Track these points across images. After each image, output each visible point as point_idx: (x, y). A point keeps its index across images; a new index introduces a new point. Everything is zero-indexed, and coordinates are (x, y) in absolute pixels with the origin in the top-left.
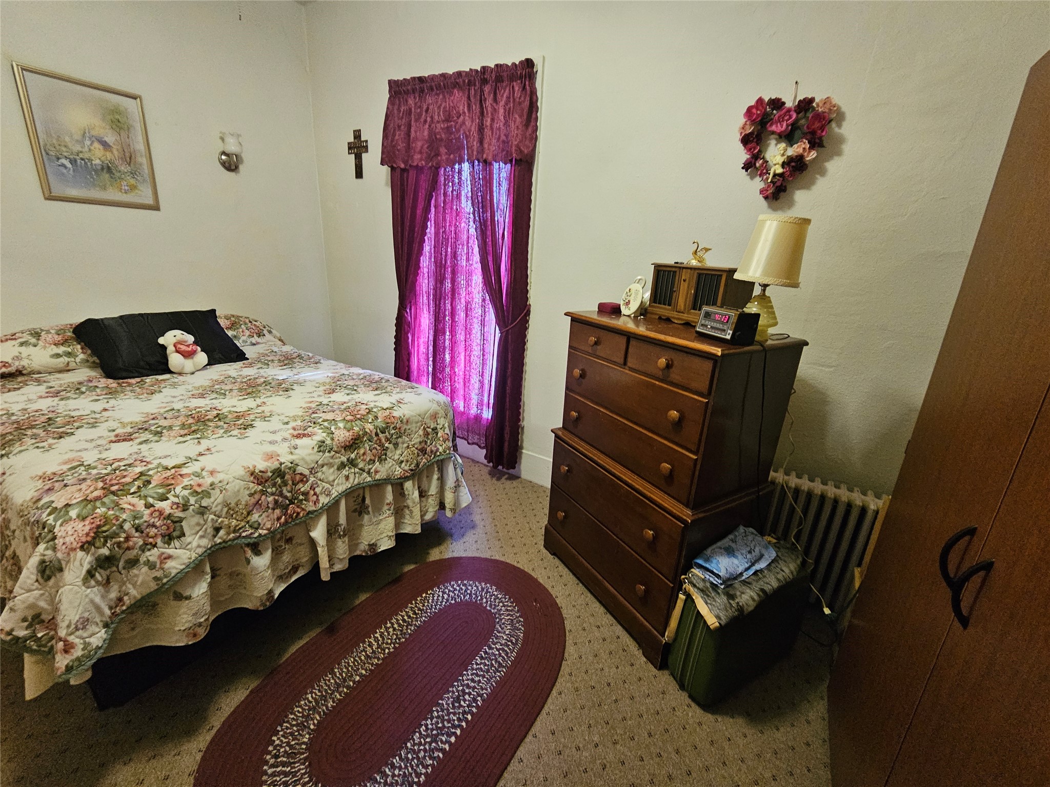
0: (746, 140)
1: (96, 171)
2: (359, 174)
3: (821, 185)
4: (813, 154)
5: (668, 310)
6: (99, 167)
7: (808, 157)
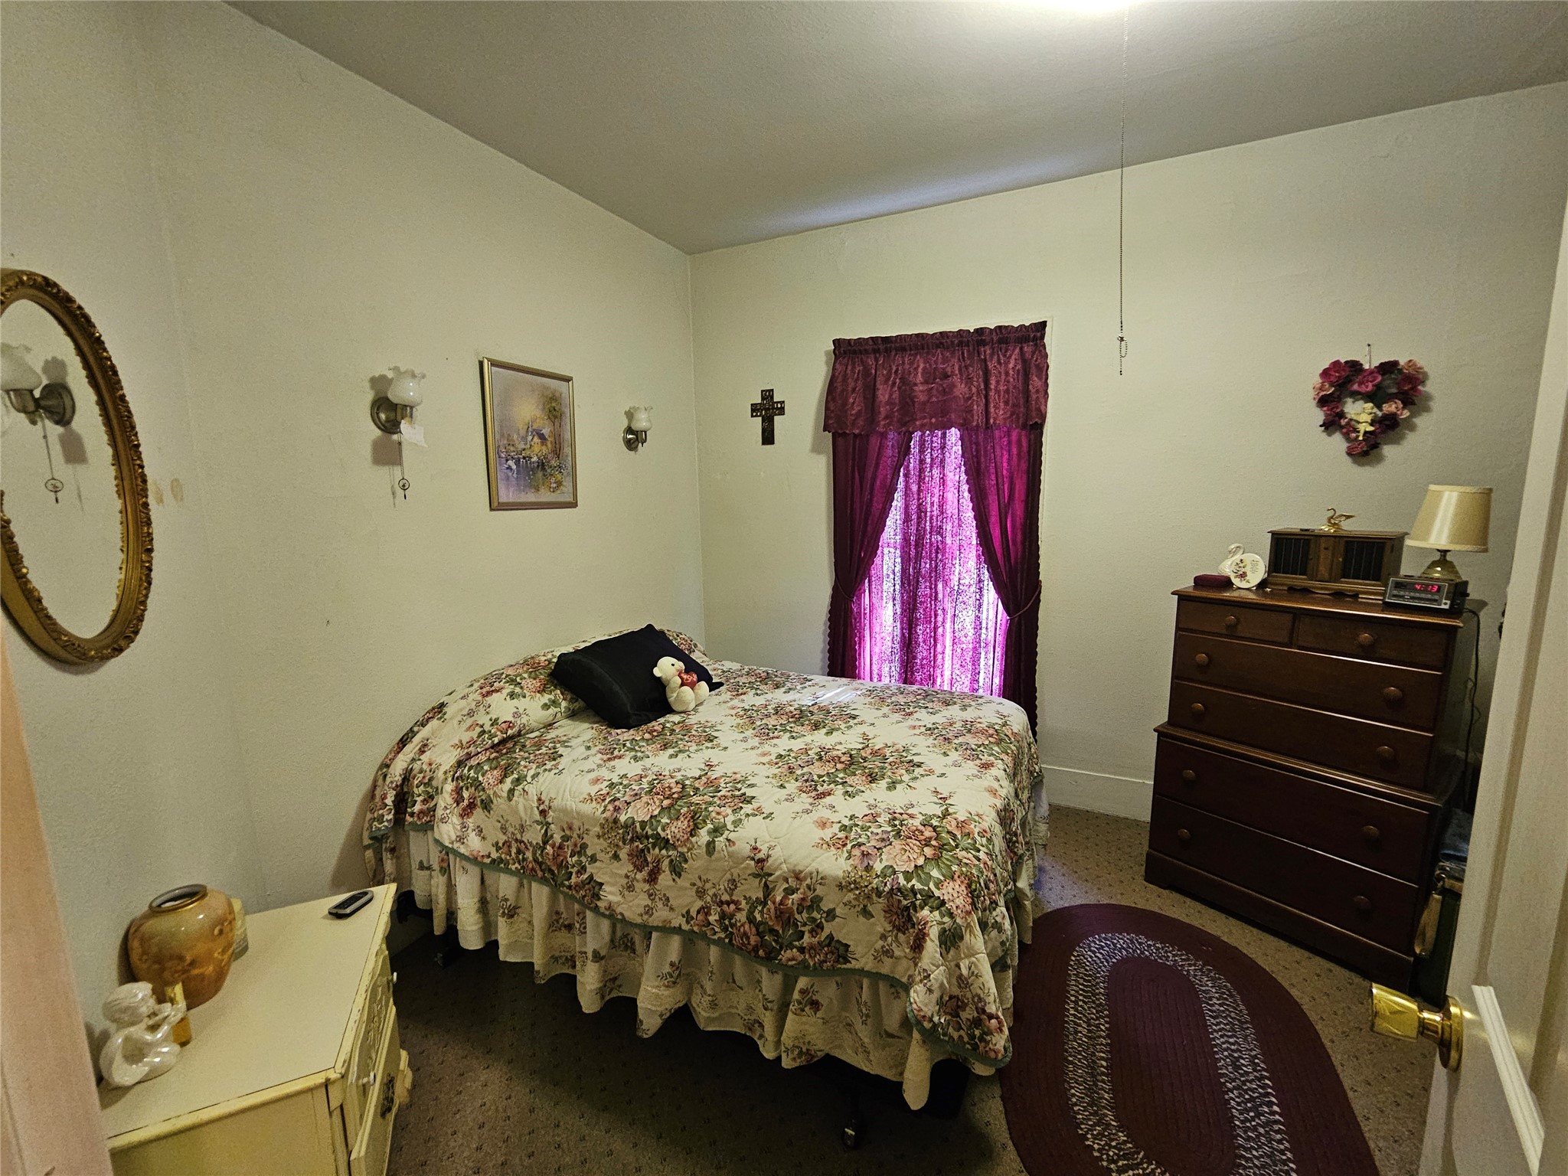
0: (1323, 402)
1: (532, 470)
2: (768, 438)
3: (1411, 440)
4: (1406, 414)
5: (1304, 579)
6: (536, 465)
7: (1401, 414)
